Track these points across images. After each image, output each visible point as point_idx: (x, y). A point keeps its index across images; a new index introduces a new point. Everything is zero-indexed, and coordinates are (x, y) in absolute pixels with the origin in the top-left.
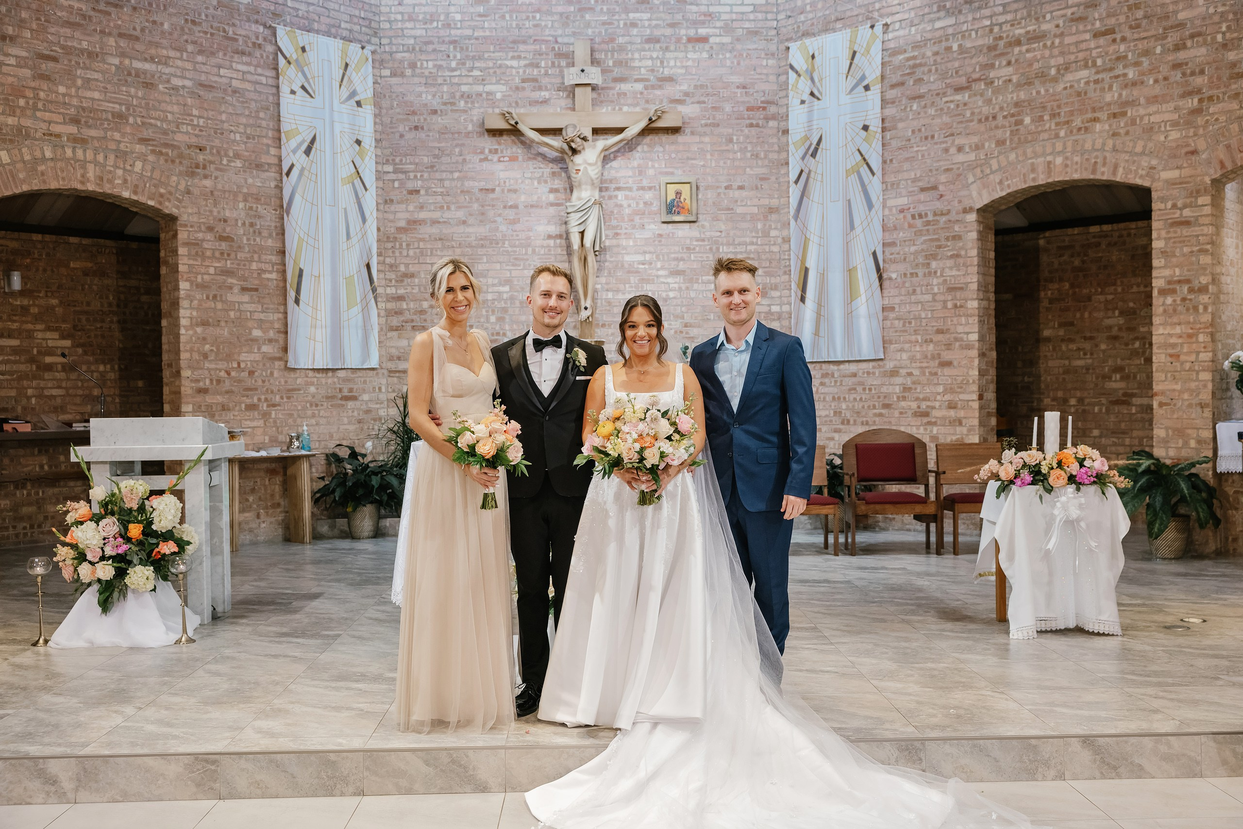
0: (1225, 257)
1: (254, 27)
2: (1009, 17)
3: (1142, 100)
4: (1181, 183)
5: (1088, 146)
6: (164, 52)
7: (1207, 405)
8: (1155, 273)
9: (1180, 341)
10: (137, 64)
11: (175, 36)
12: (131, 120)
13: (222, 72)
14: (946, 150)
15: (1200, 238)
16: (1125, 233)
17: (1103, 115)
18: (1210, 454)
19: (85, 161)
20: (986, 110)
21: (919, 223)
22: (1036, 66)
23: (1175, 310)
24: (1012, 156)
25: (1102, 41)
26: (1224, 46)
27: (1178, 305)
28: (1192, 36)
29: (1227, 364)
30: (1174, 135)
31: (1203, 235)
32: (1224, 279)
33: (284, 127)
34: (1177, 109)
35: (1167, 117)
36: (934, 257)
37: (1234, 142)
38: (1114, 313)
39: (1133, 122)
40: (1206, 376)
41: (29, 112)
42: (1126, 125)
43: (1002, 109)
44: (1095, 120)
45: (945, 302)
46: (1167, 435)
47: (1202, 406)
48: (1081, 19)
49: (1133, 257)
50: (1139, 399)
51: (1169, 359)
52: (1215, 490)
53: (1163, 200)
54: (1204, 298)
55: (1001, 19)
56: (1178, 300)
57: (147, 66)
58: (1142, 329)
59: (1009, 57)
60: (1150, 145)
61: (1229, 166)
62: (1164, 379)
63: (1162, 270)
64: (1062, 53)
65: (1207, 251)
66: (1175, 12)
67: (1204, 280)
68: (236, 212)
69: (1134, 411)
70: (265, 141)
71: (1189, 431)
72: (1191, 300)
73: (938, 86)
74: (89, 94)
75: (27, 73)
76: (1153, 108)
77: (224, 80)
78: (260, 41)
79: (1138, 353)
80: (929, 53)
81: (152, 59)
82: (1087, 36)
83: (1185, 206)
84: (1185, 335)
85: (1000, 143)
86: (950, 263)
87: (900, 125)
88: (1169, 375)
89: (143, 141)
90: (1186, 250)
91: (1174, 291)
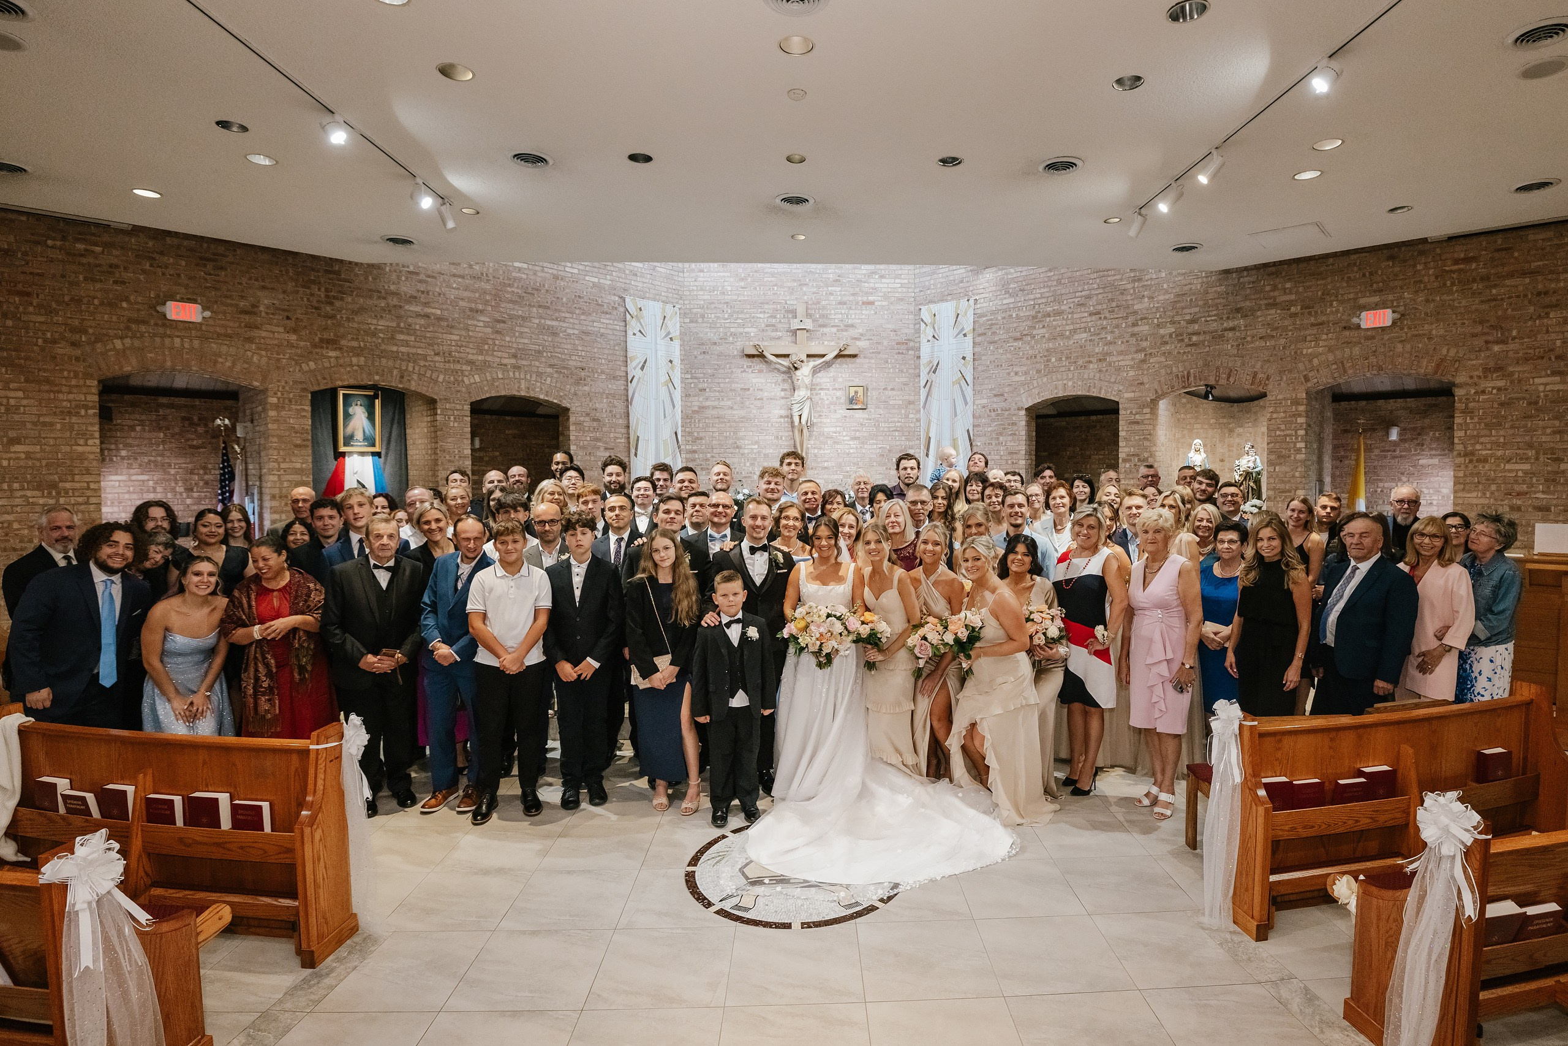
0: (1158, 441)
1: (613, 298)
2: (1044, 301)
3: (1115, 353)
4: (1134, 401)
5: (1086, 376)
6: (563, 315)
10: (549, 322)
11: (569, 305)
12: (545, 354)
13: (595, 324)
14: (1009, 374)
15: (1145, 432)
17: (1094, 360)
19: (520, 379)
20: (1030, 352)
21: (993, 414)
22: (1058, 329)
24: (1045, 379)
25: (1094, 318)
26: (1158, 325)
28: (1142, 319)
30: (1132, 373)
31: (1147, 430)
32: (1157, 454)
33: (629, 355)
34: (1133, 359)
35: (1128, 363)
36: (1001, 434)
37: (1163, 379)
39: (1110, 365)
41: (490, 353)
42: (1106, 366)
43: (1039, 352)
44: (1090, 362)
45: (1007, 460)
48: (1082, 305)
53: (1126, 409)
55: (1040, 301)
57: (554, 323)
59: (1043, 323)
60: (1119, 378)
61: (1160, 392)
63: (1124, 448)
64: (1073, 323)
65: (1148, 439)
66: (1133, 305)
67: (1146, 455)
68: (602, 404)
70: (618, 363)
73: (1004, 336)
74: (522, 341)
75: (489, 330)
76: (1121, 358)
77: (596, 329)
78: (616, 305)
80: (1000, 318)
81: (557, 319)
82: (1086, 314)
83: (1137, 413)
85: (1039, 371)
86: (1010, 438)
87: (983, 358)
89: (551, 366)
90: (1137, 437)
91: (1131, 460)
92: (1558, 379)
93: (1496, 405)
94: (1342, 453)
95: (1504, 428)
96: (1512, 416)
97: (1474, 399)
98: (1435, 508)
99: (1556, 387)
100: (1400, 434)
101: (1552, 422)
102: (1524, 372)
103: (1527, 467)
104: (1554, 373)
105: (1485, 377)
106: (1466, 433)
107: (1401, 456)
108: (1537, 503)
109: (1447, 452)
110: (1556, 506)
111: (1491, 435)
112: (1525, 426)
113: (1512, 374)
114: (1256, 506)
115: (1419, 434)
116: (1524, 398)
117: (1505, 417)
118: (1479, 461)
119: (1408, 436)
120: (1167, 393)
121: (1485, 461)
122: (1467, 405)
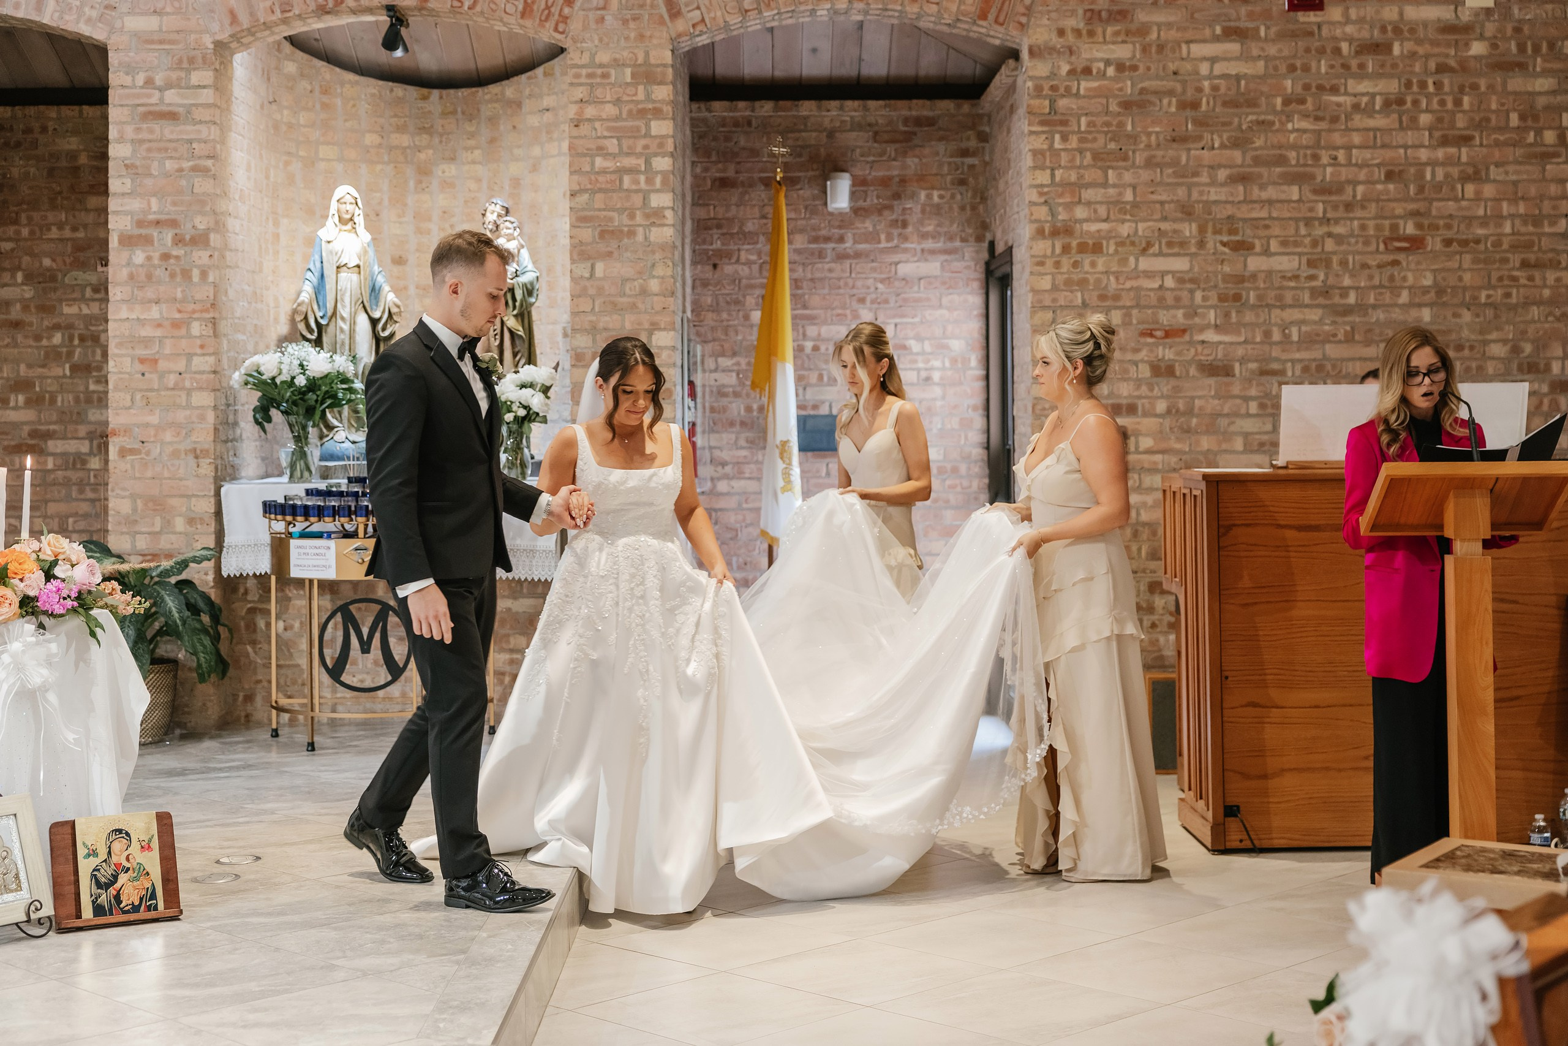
0: (232, 184)
4: (161, 42)
7: (205, 453)
8: (113, 204)
9: (158, 333)
15: (194, 145)
16: (36, 126)
18: (211, 542)
23: (149, 277)
27: (155, 267)
29: (237, 377)
31: (199, 141)
32: (232, 224)
38: (13, 277)
40: (204, 399)
46: (135, 510)
47: (197, 454)
49: (51, 172)
50: (59, 443)
51: (139, 367)
52: (220, 610)
53: (127, 69)
54: (201, 256)
56: (156, 255)
58: (67, 310)
61: (242, 22)
62: (129, 404)
63: (126, 200)
65: (205, 171)
67: (201, 222)
69: (50, 465)
71: (174, 502)
72: (177, 258)
79: (59, 355)
83: (169, 86)
84: (167, 323)
88: (138, 396)
90: (169, 165)
91: (147, 241)
92: (1233, 47)
93: (1114, 107)
94: (718, 245)
95: (1133, 165)
96: (1149, 134)
97: (1068, 89)
98: (937, 391)
99: (1233, 68)
100: (853, 195)
101: (1228, 152)
102: (1170, 26)
103: (1180, 264)
104: (1232, 33)
105: (1091, 33)
106: (1053, 176)
107: (858, 255)
108: (1206, 356)
109: (958, 244)
110: (1243, 361)
111: (1105, 185)
112: (1175, 163)
113: (1143, 31)
114: (531, 386)
115: (897, 196)
116: (1171, 93)
117: (1133, 138)
118: (1082, 248)
119: (872, 200)
120: (267, 26)
121: (1097, 249)
122: (1052, 102)
